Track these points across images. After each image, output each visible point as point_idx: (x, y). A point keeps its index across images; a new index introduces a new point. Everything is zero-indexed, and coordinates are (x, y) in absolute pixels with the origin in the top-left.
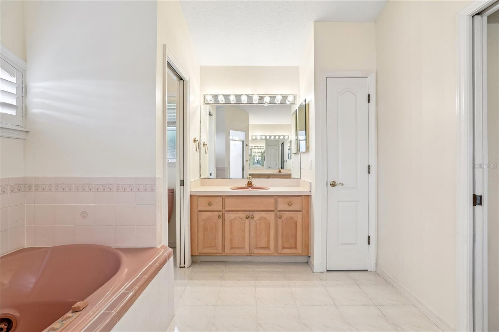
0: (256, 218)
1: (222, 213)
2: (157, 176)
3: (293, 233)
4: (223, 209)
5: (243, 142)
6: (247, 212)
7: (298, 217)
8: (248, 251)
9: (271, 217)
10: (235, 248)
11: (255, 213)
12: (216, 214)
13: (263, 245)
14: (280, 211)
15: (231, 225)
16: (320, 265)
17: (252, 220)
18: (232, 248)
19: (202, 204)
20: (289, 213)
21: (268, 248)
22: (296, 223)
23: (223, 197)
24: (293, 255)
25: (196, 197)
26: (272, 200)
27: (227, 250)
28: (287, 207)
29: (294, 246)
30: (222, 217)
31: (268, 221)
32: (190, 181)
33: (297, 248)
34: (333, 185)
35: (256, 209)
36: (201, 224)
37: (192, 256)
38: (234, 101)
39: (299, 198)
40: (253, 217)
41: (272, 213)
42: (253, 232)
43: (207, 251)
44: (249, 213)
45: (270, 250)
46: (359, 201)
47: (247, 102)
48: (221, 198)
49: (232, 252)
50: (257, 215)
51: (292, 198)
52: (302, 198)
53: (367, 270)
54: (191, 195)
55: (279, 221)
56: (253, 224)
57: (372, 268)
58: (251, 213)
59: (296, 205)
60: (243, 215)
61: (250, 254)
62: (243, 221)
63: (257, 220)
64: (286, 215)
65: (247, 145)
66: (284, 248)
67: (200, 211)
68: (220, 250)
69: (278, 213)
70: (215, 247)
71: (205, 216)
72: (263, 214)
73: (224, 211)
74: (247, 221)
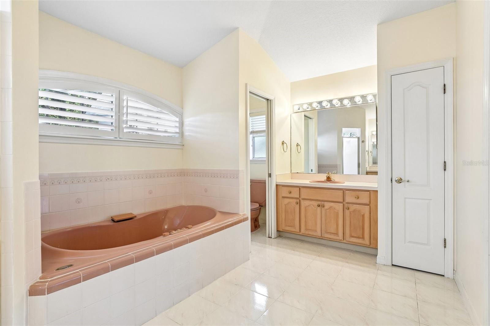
0: (326, 207)
1: (299, 200)
2: (240, 169)
3: (361, 224)
4: (300, 197)
5: (359, 138)
6: (319, 201)
7: (366, 210)
8: (319, 234)
9: (339, 207)
10: (309, 230)
11: (326, 202)
12: (295, 201)
13: (333, 231)
14: (348, 203)
15: (306, 210)
16: (384, 258)
17: (323, 208)
18: (306, 229)
19: (284, 192)
20: (357, 206)
21: (337, 234)
22: (363, 216)
23: (300, 188)
24: (362, 245)
25: (281, 186)
26: (341, 193)
27: (303, 231)
28: (354, 200)
29: (362, 237)
30: (299, 204)
31: (337, 211)
32: (277, 174)
33: (365, 239)
34: (400, 181)
35: (326, 199)
36: (284, 207)
37: (277, 231)
38: (318, 107)
39: (367, 192)
40: (324, 206)
41: (341, 204)
42: (323, 219)
43: (288, 228)
44: (320, 202)
45: (338, 236)
46: (431, 200)
47: (330, 106)
48: (299, 188)
49: (307, 232)
50: (327, 205)
51: (360, 192)
52: (370, 193)
53: (443, 276)
54: (277, 185)
55: (347, 212)
56: (323, 212)
57: (449, 273)
58: (322, 202)
59: (364, 199)
60: (316, 203)
61: (322, 238)
62: (315, 209)
63: (328, 209)
64: (353, 207)
65: (363, 142)
66: (352, 236)
67: (284, 197)
68: (298, 230)
69: (346, 205)
70: (294, 226)
71: (286, 201)
72: (332, 204)
73: (300, 199)
74: (319, 209)
